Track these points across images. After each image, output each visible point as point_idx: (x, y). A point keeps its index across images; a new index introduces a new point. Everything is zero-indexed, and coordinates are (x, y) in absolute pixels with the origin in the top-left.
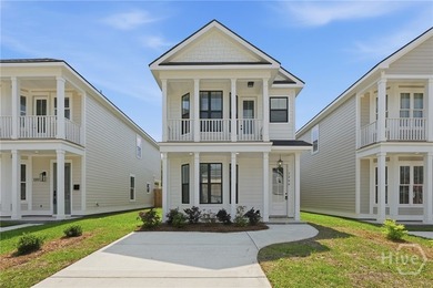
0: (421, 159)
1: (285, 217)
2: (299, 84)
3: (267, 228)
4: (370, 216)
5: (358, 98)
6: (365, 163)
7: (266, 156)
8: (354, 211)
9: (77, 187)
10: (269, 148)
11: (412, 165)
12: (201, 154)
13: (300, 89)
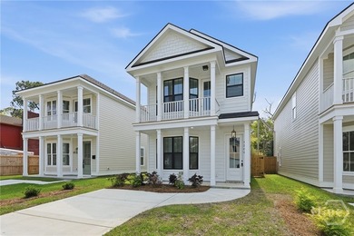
2: (252, 59)
5: (320, 60)
7: (213, 129)
9: (94, 157)
10: (215, 122)
12: (163, 130)
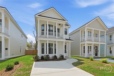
0: (91, 45)
1: (67, 57)
2: (70, 26)
3: (66, 59)
4: (83, 56)
5: (80, 31)
6: (82, 45)
7: (64, 42)
8: (80, 55)
10: (65, 41)
11: (90, 46)
12: (49, 41)
13: (70, 27)
